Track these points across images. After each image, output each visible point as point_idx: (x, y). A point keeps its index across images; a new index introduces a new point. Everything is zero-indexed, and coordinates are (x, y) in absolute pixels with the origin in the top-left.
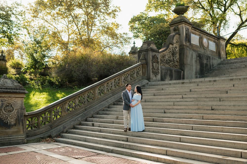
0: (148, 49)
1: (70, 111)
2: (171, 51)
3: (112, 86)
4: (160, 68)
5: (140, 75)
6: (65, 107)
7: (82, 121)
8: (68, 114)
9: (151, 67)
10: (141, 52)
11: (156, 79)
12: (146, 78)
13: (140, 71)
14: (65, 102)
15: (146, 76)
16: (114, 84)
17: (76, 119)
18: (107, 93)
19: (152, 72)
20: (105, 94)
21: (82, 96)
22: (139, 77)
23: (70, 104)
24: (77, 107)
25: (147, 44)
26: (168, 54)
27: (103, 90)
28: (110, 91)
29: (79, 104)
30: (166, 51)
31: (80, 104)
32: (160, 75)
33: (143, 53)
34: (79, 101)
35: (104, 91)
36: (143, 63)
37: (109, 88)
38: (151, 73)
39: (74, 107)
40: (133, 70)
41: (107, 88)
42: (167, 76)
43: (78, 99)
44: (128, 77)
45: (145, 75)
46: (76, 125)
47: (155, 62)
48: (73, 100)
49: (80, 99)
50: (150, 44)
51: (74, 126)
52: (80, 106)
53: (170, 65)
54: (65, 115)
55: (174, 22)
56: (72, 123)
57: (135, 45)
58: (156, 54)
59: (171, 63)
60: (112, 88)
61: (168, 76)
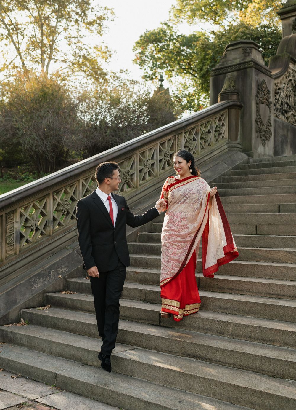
0: (245, 63)
1: (27, 241)
2: (291, 80)
3: (153, 165)
4: (272, 122)
5: (223, 137)
6: (9, 226)
7: (71, 276)
8: (20, 251)
9: (254, 117)
10: (223, 73)
11: (264, 151)
12: (239, 146)
13: (223, 125)
14: (8, 211)
15: (239, 141)
16: (158, 157)
17: (51, 268)
18: (140, 185)
19: (257, 132)
20: (137, 187)
21: (68, 189)
22: (220, 143)
23: (26, 215)
24: (51, 227)
25: (241, 49)
26: (285, 87)
27: (130, 174)
28: (147, 177)
29: (58, 216)
30: (281, 78)
31: (61, 218)
32: (272, 139)
33: (230, 74)
34: (59, 205)
35: (132, 179)
36: (231, 103)
37: (146, 170)
38: (254, 135)
39: (41, 228)
40: (207, 120)
41: (141, 167)
42: (287, 145)
43: (54, 199)
44: (194, 140)
45: (236, 139)
46: (52, 292)
47: (263, 103)
48: (37, 204)
49: (59, 200)
50: (251, 50)
51: (47, 296)
52: (59, 224)
53: (287, 118)
54: (11, 255)
55: (292, 6)
56: (39, 286)
57: (163, 84)
58: (266, 79)
59: (290, 113)
60: (153, 170)
61: (289, 145)
